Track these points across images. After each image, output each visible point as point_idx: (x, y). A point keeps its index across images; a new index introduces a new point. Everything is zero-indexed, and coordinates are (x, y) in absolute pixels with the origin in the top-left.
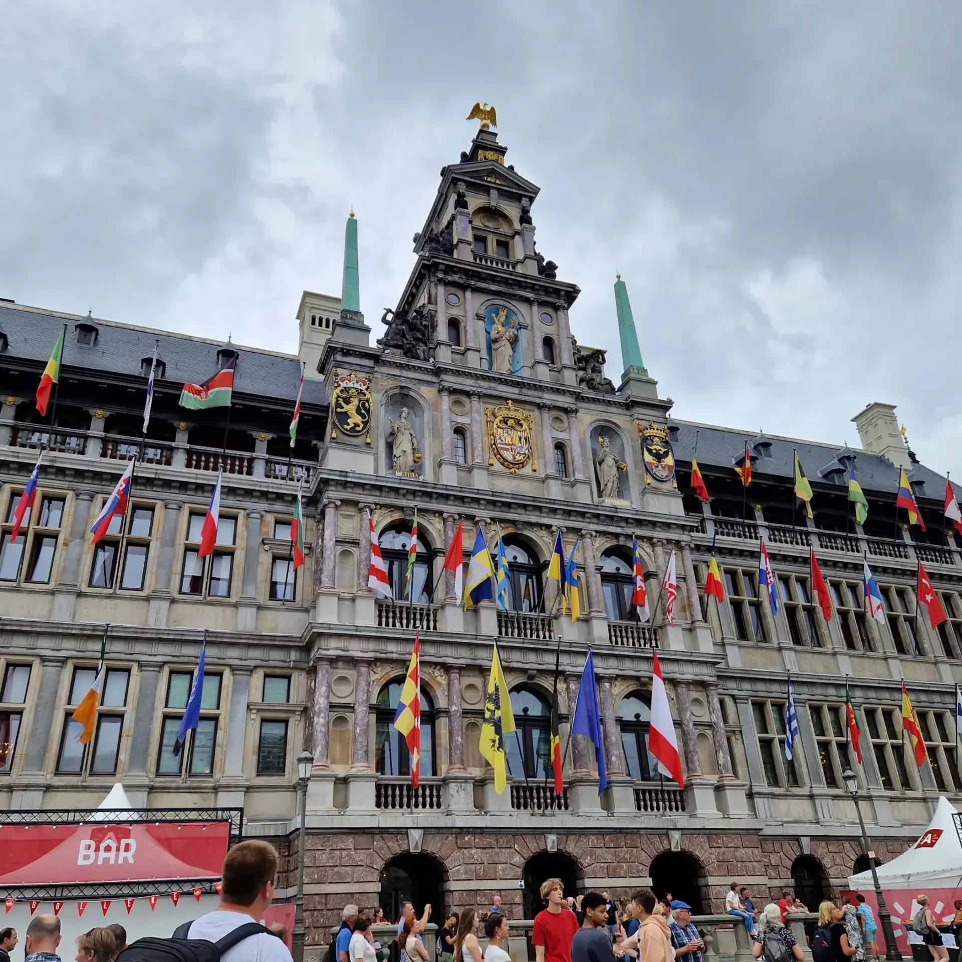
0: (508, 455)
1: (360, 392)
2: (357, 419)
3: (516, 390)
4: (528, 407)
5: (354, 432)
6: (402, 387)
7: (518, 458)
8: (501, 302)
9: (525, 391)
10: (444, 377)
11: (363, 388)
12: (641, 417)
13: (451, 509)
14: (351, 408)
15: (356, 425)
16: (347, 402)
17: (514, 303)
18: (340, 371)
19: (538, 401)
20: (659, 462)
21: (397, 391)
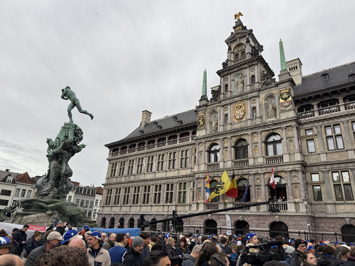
0: (238, 117)
1: (202, 116)
2: (202, 123)
3: (240, 98)
4: (245, 100)
5: (201, 126)
6: (213, 110)
7: (241, 117)
8: (239, 72)
9: (243, 97)
10: (221, 103)
11: (203, 114)
12: (281, 88)
13: (221, 137)
14: (200, 121)
15: (202, 124)
16: (200, 119)
17: (243, 70)
18: (199, 112)
19: (246, 98)
20: (286, 101)
21: (212, 111)
